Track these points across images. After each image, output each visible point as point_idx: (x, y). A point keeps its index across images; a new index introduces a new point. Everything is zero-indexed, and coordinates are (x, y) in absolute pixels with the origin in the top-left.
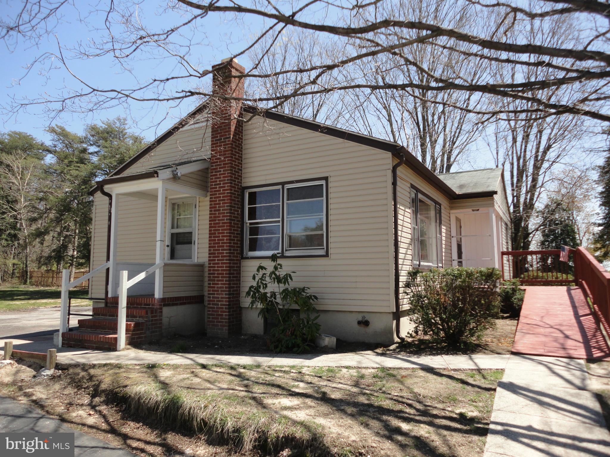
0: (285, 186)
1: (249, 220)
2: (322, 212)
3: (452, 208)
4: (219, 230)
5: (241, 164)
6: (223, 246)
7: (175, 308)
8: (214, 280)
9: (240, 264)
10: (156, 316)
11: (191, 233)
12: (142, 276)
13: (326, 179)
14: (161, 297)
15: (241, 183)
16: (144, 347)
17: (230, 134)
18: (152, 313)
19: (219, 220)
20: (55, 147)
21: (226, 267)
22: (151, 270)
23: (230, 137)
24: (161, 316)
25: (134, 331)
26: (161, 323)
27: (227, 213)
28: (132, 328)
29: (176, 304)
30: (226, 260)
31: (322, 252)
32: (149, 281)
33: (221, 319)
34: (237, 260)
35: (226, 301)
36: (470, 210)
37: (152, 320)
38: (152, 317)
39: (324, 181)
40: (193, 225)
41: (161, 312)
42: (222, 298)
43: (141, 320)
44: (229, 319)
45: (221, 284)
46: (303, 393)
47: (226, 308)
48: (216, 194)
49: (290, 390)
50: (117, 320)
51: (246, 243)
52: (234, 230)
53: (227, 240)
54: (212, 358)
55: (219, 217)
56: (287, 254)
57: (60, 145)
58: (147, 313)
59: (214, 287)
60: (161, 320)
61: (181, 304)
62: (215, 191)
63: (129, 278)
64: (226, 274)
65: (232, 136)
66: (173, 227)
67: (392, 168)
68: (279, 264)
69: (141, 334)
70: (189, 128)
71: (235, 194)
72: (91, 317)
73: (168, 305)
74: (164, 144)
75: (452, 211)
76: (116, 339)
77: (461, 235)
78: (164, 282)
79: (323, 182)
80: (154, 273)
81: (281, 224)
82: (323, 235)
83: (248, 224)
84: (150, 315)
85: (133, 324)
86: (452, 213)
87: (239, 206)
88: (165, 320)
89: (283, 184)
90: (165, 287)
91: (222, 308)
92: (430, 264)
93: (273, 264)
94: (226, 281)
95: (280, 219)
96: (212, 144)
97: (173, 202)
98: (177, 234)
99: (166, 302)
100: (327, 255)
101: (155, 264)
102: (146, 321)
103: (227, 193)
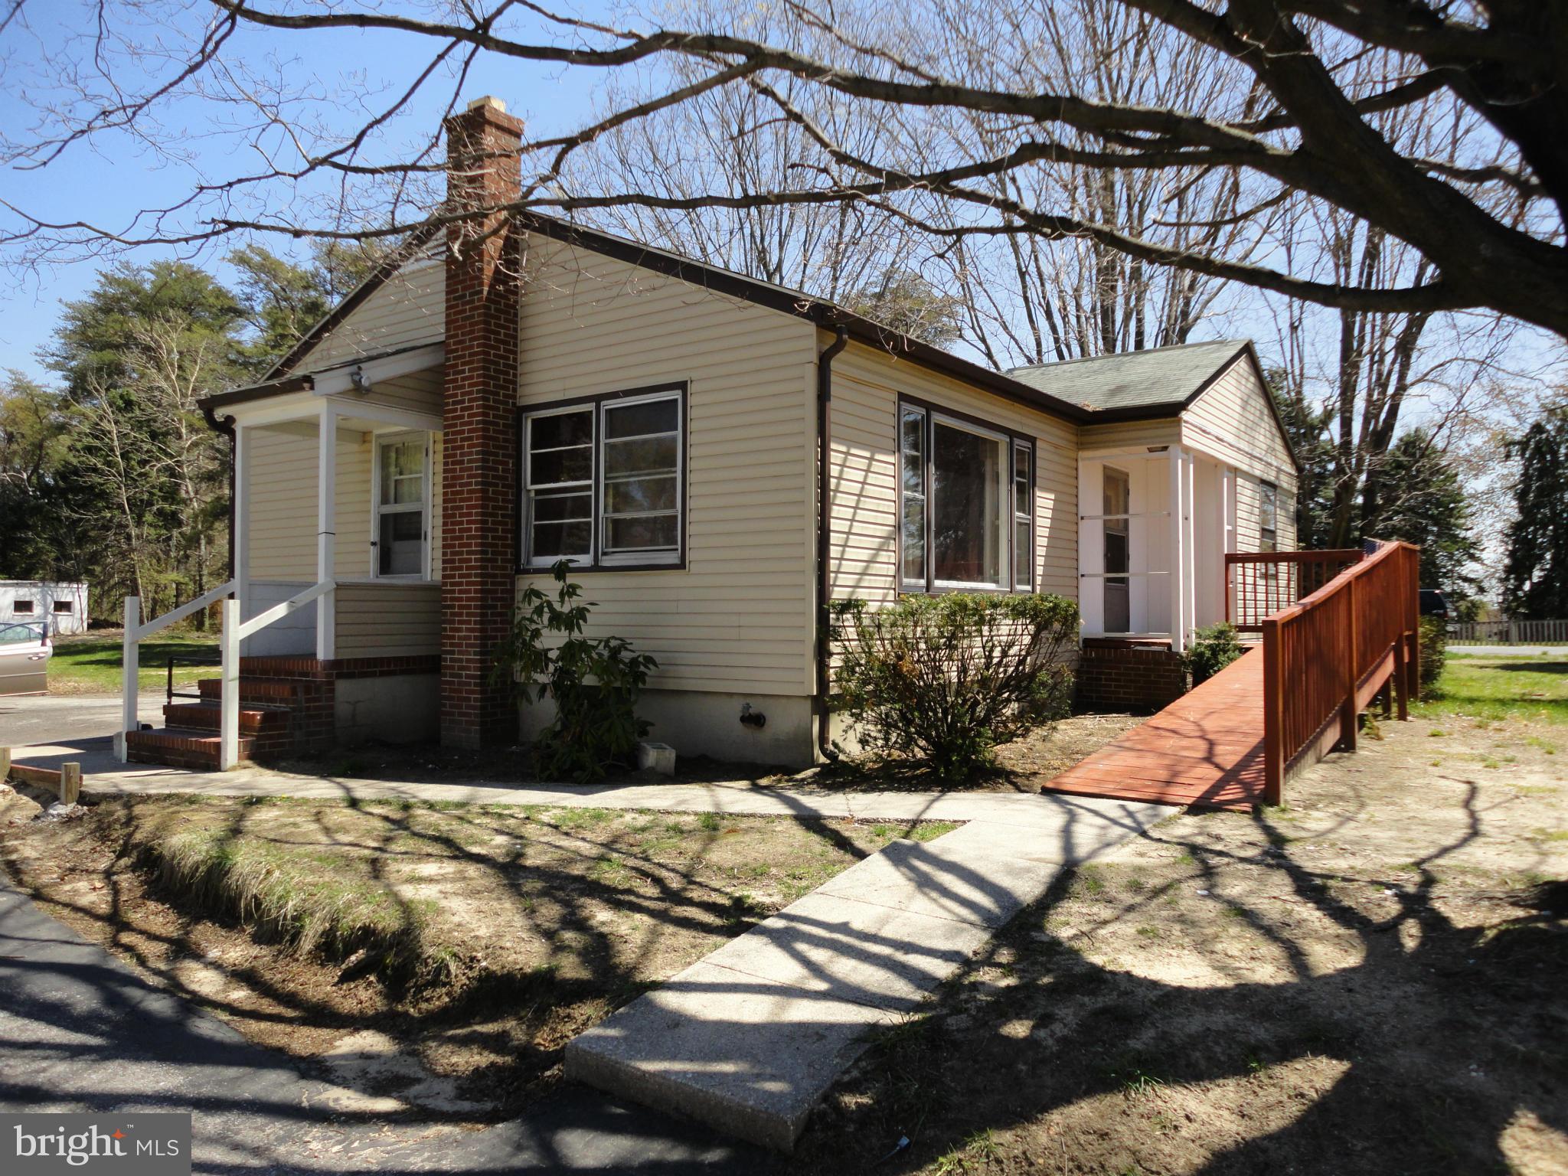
0: (603, 403)
1: (533, 482)
2: (675, 465)
3: (1081, 446)
4: (461, 508)
5: (515, 353)
6: (469, 545)
7: (368, 682)
8: (453, 622)
9: (513, 584)
10: (315, 700)
11: (419, 514)
12: (280, 611)
13: (682, 386)
14: (332, 657)
15: (514, 397)
16: (284, 764)
17: (481, 284)
18: (307, 690)
19: (461, 485)
20: (248, 299)
21: (476, 591)
22: (303, 598)
23: (481, 292)
24: (332, 699)
25: (261, 729)
26: (332, 715)
27: (477, 468)
28: (257, 724)
29: (373, 675)
30: (476, 575)
31: (672, 558)
32: (301, 623)
33: (468, 707)
34: (503, 576)
35: (475, 669)
36: (1143, 449)
37: (308, 708)
38: (308, 701)
39: (680, 392)
40: (423, 496)
41: (333, 691)
42: (468, 661)
43: (282, 707)
44: (482, 708)
45: (468, 630)
46: (479, 855)
47: (476, 684)
48: (455, 425)
49: (459, 849)
50: (219, 705)
51: (528, 537)
52: (494, 507)
53: (477, 530)
54: (393, 789)
55: (462, 477)
56: (606, 562)
57: (260, 295)
58: (294, 692)
59: (453, 637)
60: (332, 707)
61: (383, 674)
62: (454, 418)
63: (246, 616)
64: (476, 607)
65: (486, 289)
66: (385, 500)
67: (815, 359)
68: (570, 586)
69: (280, 736)
70: (416, 266)
71: (497, 424)
72: (198, 701)
73: (350, 676)
74: (365, 306)
75: (1082, 454)
76: (218, 746)
77: (1126, 511)
78: (337, 624)
79: (677, 395)
80: (313, 605)
81: (592, 493)
82: (676, 517)
83: (533, 494)
84: (301, 696)
85: (258, 715)
86: (1083, 459)
87: (510, 451)
88: (342, 708)
89: (598, 399)
90: (340, 636)
91: (469, 684)
92: (990, 586)
93: (560, 585)
94: (476, 622)
95: (591, 482)
96: (448, 308)
97: (385, 441)
98: (397, 516)
99: (340, 668)
100: (682, 566)
101: (315, 583)
102: (294, 710)
103: (478, 422)
